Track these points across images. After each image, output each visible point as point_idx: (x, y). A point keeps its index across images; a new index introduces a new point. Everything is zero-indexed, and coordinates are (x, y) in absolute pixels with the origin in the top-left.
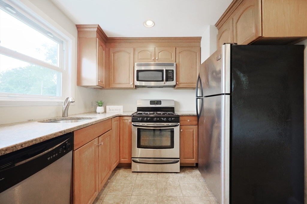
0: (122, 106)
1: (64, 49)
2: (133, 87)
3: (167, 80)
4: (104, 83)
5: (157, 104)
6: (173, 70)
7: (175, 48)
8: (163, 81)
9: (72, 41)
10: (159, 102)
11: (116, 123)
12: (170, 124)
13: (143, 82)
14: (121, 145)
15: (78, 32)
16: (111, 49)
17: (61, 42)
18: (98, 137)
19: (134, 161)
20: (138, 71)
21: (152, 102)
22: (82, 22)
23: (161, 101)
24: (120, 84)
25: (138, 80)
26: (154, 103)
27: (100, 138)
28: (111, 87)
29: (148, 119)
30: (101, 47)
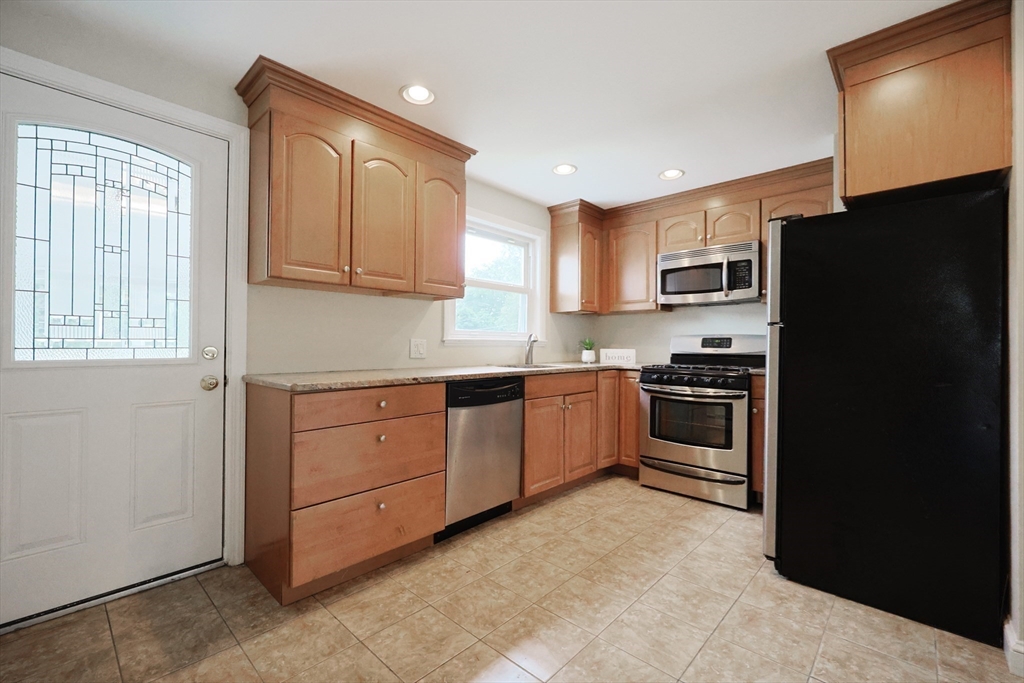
0: (634, 351)
1: (531, 255)
2: (654, 307)
3: (731, 287)
4: (596, 304)
5: (719, 346)
6: (749, 262)
7: (758, 202)
8: (721, 289)
9: (541, 240)
10: (726, 342)
11: (608, 381)
12: (722, 392)
13: (691, 295)
14: (623, 428)
15: (552, 217)
16: (612, 231)
17: (526, 246)
18: (565, 395)
19: (643, 463)
20: (665, 273)
21: (706, 342)
22: (554, 201)
23: (730, 339)
24: (628, 303)
25: (664, 292)
26: (713, 343)
27: (567, 398)
28: (611, 310)
29: (674, 377)
30: (589, 236)
